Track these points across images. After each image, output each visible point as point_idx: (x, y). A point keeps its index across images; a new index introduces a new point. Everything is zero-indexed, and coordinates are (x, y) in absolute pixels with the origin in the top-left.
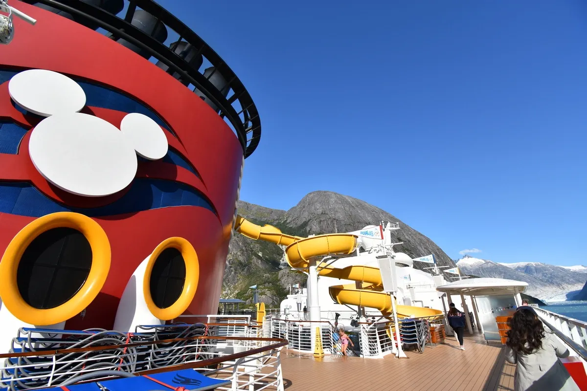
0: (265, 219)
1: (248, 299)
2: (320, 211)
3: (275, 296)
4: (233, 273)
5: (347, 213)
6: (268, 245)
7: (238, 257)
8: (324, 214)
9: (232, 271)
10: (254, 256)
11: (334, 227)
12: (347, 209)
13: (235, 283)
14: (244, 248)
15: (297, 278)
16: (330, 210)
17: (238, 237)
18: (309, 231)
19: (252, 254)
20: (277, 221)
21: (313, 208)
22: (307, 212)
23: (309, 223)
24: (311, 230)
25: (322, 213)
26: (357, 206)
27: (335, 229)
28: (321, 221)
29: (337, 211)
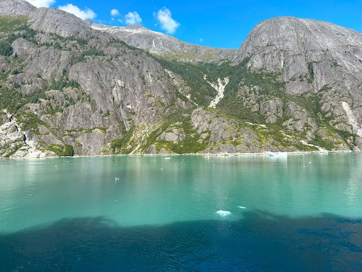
0: (212, 61)
1: (157, 136)
2: (265, 43)
3: (182, 133)
4: (154, 114)
5: (299, 40)
6: (200, 86)
7: (161, 99)
8: (271, 45)
9: (153, 112)
10: (178, 98)
11: (280, 60)
12: (301, 35)
13: (155, 123)
14: (167, 91)
15: (206, 116)
16: (278, 40)
17: (161, 80)
18: (250, 67)
19: (177, 97)
20: (223, 62)
21: (258, 40)
22: (251, 47)
23: (251, 59)
24: (252, 66)
25: (268, 45)
26: (316, 30)
27: (281, 62)
28: (265, 54)
29: (286, 40)
